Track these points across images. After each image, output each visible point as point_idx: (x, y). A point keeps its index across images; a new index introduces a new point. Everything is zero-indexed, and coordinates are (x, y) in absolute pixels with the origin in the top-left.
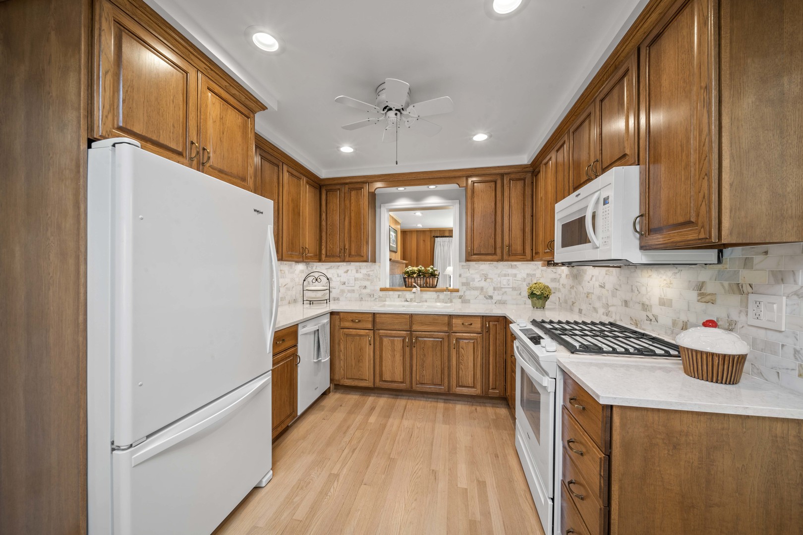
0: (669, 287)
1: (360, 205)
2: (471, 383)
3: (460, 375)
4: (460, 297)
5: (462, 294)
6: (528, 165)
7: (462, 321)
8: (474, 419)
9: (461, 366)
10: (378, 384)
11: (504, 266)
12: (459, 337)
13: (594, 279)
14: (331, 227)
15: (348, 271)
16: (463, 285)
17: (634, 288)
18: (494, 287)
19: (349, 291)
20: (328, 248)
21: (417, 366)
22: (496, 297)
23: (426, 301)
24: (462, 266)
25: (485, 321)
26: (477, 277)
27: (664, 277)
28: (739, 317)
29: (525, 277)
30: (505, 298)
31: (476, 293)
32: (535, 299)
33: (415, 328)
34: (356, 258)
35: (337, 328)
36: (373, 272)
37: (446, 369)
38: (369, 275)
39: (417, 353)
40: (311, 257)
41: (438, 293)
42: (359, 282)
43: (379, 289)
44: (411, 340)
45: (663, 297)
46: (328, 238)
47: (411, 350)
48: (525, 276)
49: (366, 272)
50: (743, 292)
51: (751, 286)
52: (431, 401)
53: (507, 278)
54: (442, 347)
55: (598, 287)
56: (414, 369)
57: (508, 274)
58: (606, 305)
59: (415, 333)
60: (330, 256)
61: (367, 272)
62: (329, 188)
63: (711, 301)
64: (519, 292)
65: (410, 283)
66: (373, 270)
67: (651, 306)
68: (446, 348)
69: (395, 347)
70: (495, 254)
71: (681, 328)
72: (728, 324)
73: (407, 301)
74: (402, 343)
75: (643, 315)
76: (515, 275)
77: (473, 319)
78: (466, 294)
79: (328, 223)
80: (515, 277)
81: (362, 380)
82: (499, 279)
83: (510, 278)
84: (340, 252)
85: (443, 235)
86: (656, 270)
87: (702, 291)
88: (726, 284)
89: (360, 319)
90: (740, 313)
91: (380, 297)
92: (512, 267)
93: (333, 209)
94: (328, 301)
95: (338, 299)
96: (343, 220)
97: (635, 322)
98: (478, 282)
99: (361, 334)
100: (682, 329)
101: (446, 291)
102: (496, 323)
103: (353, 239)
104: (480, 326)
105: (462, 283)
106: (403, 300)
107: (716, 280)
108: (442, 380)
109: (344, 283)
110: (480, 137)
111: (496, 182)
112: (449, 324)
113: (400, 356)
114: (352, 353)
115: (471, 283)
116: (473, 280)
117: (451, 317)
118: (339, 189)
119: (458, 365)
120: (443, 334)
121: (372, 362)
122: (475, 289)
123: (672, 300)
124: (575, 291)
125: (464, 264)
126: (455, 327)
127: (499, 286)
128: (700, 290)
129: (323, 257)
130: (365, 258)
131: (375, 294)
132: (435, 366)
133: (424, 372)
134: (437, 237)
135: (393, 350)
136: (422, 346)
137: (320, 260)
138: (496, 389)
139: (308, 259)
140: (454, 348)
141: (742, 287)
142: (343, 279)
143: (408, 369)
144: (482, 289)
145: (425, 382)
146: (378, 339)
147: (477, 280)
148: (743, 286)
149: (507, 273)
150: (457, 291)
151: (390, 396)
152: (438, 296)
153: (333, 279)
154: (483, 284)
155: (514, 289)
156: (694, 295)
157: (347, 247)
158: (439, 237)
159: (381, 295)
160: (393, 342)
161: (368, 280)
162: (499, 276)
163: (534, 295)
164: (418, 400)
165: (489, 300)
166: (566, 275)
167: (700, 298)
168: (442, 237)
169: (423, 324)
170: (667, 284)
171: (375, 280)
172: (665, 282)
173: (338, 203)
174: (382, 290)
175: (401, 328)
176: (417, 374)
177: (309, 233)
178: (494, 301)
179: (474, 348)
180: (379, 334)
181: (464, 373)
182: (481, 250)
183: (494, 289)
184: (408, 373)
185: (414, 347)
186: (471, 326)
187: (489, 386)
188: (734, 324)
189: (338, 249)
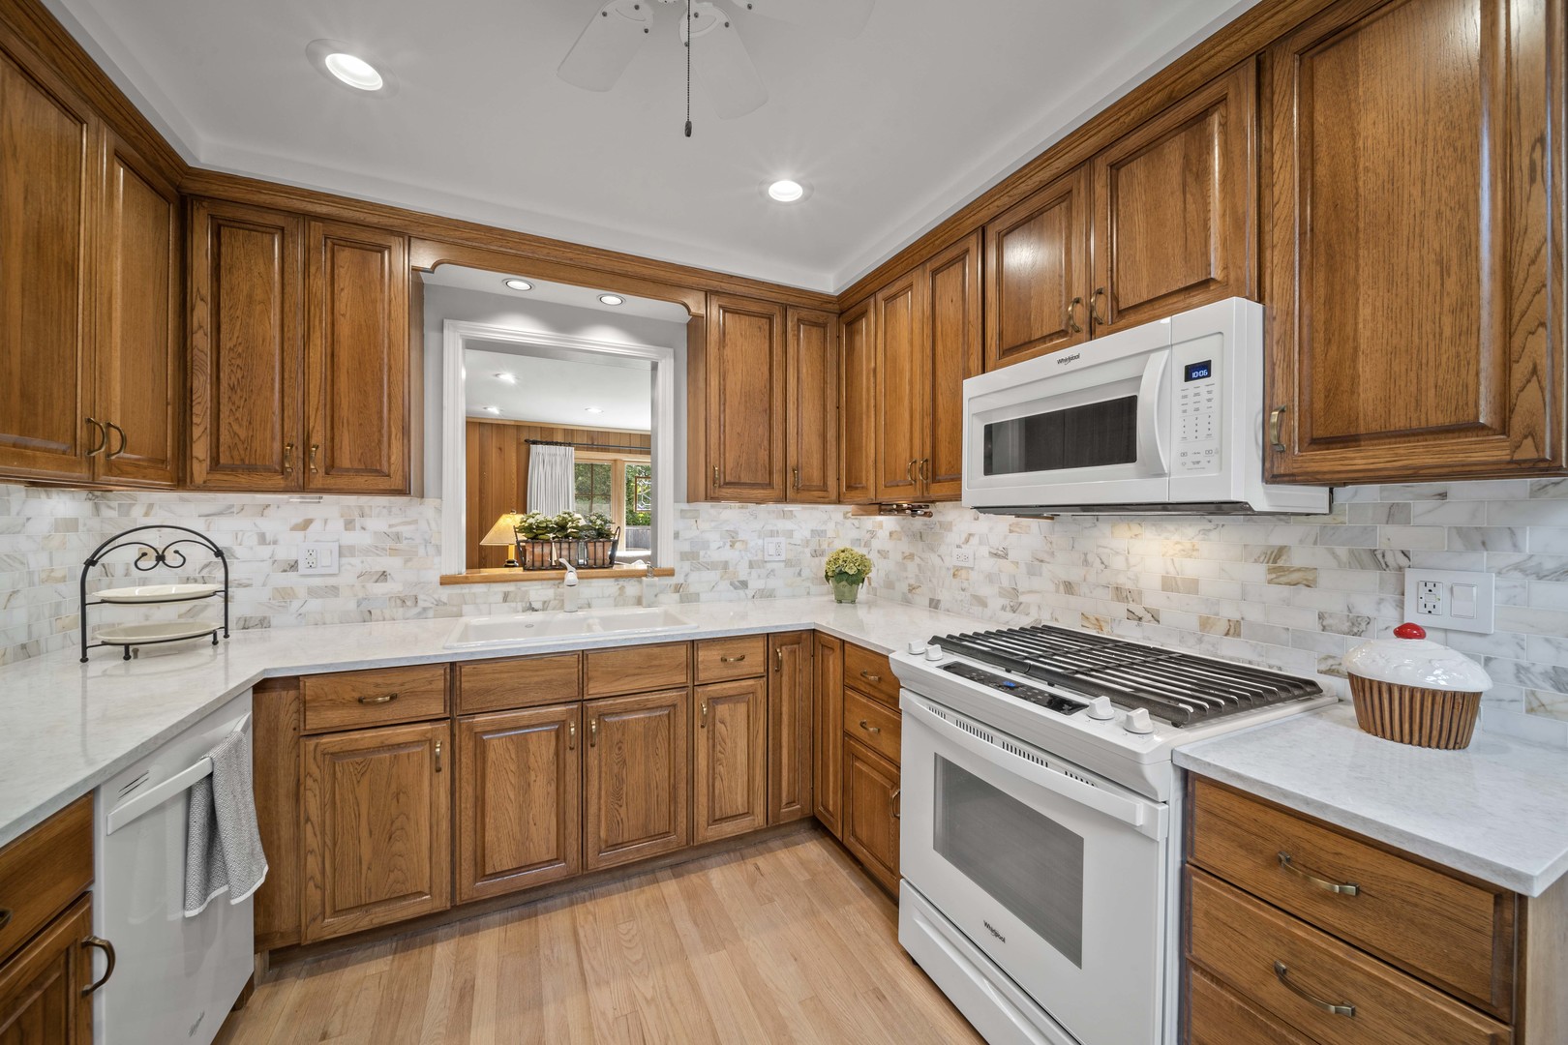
0: (1190, 557)
1: (374, 302)
2: (743, 805)
3: (717, 792)
4: (677, 588)
5: (682, 581)
6: (832, 296)
7: (721, 652)
8: (771, 900)
9: (720, 769)
10: (470, 887)
11: (769, 513)
12: (715, 695)
13: (974, 541)
14: (239, 362)
15: (306, 524)
16: (682, 560)
17: (1090, 558)
18: (750, 562)
19: (313, 592)
20: (225, 437)
21: (600, 798)
22: (755, 584)
23: (589, 606)
24: (682, 511)
25: (774, 644)
26: (714, 539)
27: (1176, 537)
28: (1379, 610)
29: (809, 538)
30: (772, 583)
31: (713, 576)
32: (844, 583)
33: (594, 689)
34: (361, 481)
35: (286, 737)
36: (412, 527)
37: (682, 785)
38: (398, 537)
39: (600, 761)
40: (135, 464)
41: (622, 582)
42: (355, 561)
43: (438, 579)
44: (583, 728)
45: (1173, 573)
46: (224, 400)
47: (583, 756)
48: (807, 534)
49: (385, 529)
50: (1387, 566)
51: (1405, 555)
52: (640, 886)
53: (776, 540)
54: (672, 730)
55: (987, 555)
56: (592, 809)
57: (778, 532)
58: (1012, 591)
59: (594, 704)
60: (233, 469)
61: (390, 526)
62: (228, 212)
63: (1305, 582)
64: (798, 569)
65: (538, 559)
66: (415, 522)
67: (1140, 593)
68: (682, 731)
69: (532, 759)
70: (770, 485)
71: (1224, 633)
72: (1349, 624)
73: (534, 610)
74: (553, 743)
75: (1120, 609)
76: (790, 534)
77: (746, 644)
78: (690, 580)
79: (226, 343)
80: (791, 537)
81: (404, 897)
82: (760, 542)
83: (782, 539)
84: (284, 457)
85: (549, 440)
86: (1154, 525)
87: (1280, 563)
88: (1342, 552)
89: (395, 690)
90: (1379, 604)
91: (439, 603)
92: (784, 515)
93: (250, 297)
94: (221, 634)
95: (264, 623)
96: (300, 343)
97: (1095, 622)
98: (718, 551)
99: (401, 739)
100: (1227, 634)
101: (646, 576)
102: (796, 646)
103: (345, 411)
104: (762, 659)
105: (681, 553)
106: (520, 608)
107: (1315, 543)
108: (672, 817)
109: (294, 566)
110: (786, 190)
111: (770, 319)
112: (692, 666)
113: (549, 783)
114: (359, 816)
115: (702, 553)
116: (706, 545)
117: (693, 645)
118: (282, 229)
119: (711, 764)
120: (674, 694)
121: (445, 825)
122: (711, 566)
123: (1197, 580)
124: (919, 565)
125: (685, 506)
126: (705, 670)
127: (760, 557)
128: (1275, 562)
129: (199, 470)
130: (396, 482)
131: (421, 597)
132: (653, 785)
133: (623, 810)
134: (535, 443)
135: (524, 769)
136: (617, 737)
137: (181, 480)
138: (794, 802)
139: (123, 473)
140: (702, 727)
141: (1383, 556)
142: (284, 553)
143: (573, 815)
144: (725, 565)
145: (626, 839)
146: (467, 745)
147: (714, 546)
148: (1386, 554)
149: (775, 528)
150: (670, 573)
151: (509, 914)
152: (622, 588)
153: (239, 551)
154: (728, 554)
155: (788, 563)
156: (1259, 572)
157: (318, 438)
158: (541, 443)
159: (444, 599)
160: (522, 745)
161: (393, 552)
162: (759, 537)
163: (845, 577)
164: (603, 896)
165: (741, 593)
166: (891, 534)
167: (1274, 576)
168: (547, 443)
169: (617, 675)
170: (1184, 551)
171: (421, 551)
172: (1179, 547)
173: (277, 277)
174: (446, 581)
175: (549, 697)
176: (599, 821)
177: (124, 364)
178: (750, 592)
179: (749, 717)
180: (470, 728)
181: (726, 783)
182: (742, 476)
183: (751, 565)
184: (573, 828)
185: (592, 746)
186: (742, 663)
187: (780, 801)
188: (1364, 625)
189: (277, 445)
